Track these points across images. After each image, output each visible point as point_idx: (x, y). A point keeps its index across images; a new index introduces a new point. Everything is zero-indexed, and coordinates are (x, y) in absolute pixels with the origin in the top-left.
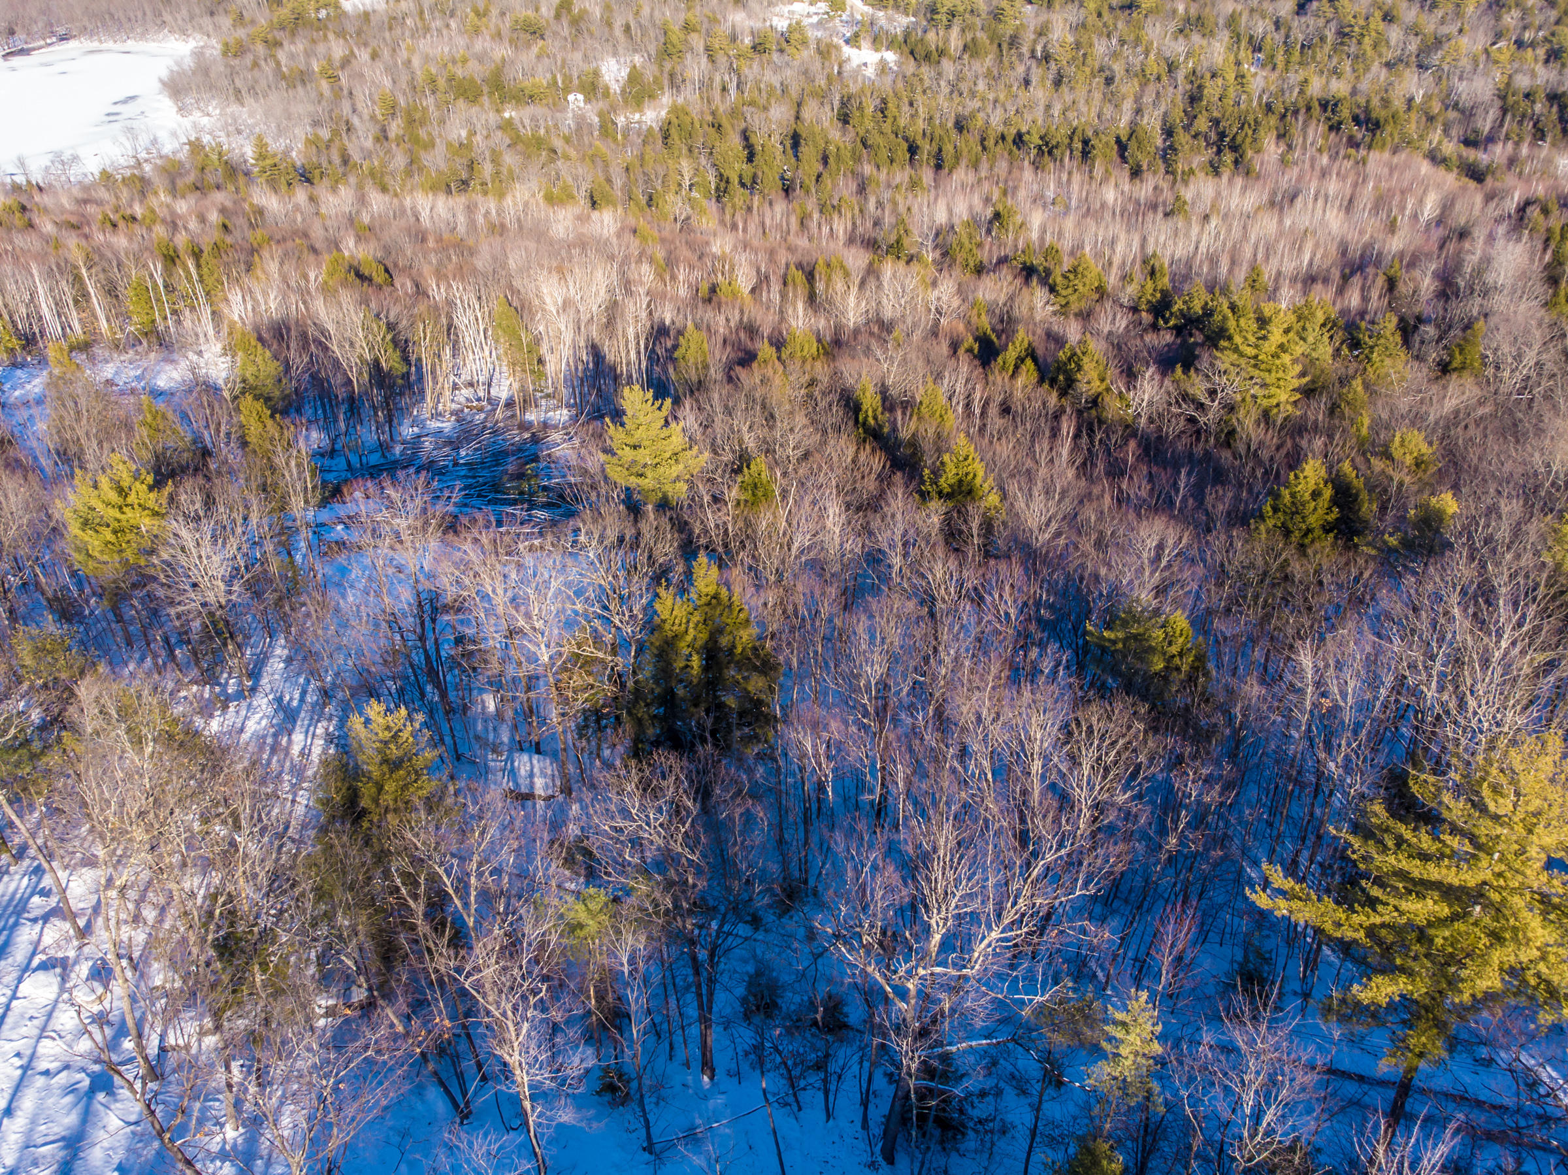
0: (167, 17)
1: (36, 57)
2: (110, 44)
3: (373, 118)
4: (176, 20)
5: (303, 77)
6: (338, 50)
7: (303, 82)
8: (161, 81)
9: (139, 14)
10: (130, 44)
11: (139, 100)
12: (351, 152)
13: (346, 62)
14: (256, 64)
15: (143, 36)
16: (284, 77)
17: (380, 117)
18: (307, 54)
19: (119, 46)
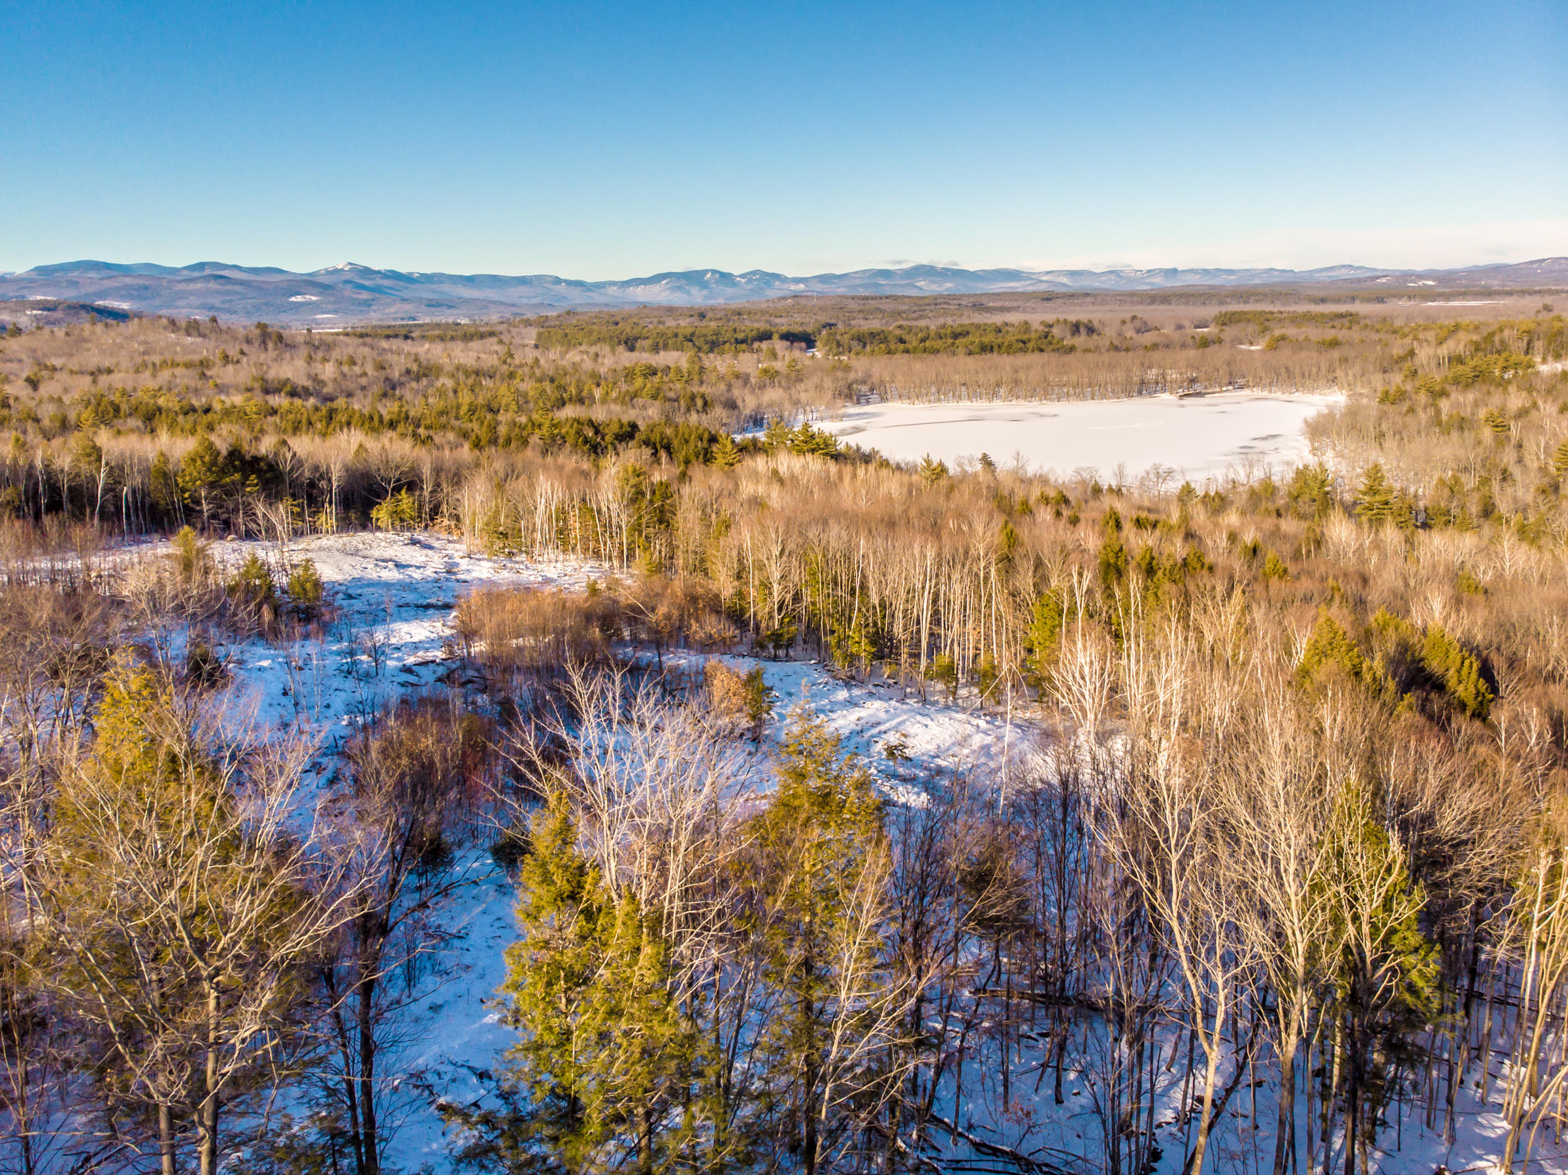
0: (1339, 373)
1: (1208, 399)
2: (1279, 395)
3: (1543, 470)
4: (1347, 375)
5: (1462, 424)
6: (1516, 400)
7: (1462, 429)
8: (1306, 422)
9: (1314, 370)
10: (1297, 396)
11: (1279, 439)
12: (1498, 503)
13: (1522, 413)
14: (1411, 410)
15: (1312, 390)
16: (1440, 424)
17: (1552, 470)
18: (1476, 404)
19: (1286, 396)
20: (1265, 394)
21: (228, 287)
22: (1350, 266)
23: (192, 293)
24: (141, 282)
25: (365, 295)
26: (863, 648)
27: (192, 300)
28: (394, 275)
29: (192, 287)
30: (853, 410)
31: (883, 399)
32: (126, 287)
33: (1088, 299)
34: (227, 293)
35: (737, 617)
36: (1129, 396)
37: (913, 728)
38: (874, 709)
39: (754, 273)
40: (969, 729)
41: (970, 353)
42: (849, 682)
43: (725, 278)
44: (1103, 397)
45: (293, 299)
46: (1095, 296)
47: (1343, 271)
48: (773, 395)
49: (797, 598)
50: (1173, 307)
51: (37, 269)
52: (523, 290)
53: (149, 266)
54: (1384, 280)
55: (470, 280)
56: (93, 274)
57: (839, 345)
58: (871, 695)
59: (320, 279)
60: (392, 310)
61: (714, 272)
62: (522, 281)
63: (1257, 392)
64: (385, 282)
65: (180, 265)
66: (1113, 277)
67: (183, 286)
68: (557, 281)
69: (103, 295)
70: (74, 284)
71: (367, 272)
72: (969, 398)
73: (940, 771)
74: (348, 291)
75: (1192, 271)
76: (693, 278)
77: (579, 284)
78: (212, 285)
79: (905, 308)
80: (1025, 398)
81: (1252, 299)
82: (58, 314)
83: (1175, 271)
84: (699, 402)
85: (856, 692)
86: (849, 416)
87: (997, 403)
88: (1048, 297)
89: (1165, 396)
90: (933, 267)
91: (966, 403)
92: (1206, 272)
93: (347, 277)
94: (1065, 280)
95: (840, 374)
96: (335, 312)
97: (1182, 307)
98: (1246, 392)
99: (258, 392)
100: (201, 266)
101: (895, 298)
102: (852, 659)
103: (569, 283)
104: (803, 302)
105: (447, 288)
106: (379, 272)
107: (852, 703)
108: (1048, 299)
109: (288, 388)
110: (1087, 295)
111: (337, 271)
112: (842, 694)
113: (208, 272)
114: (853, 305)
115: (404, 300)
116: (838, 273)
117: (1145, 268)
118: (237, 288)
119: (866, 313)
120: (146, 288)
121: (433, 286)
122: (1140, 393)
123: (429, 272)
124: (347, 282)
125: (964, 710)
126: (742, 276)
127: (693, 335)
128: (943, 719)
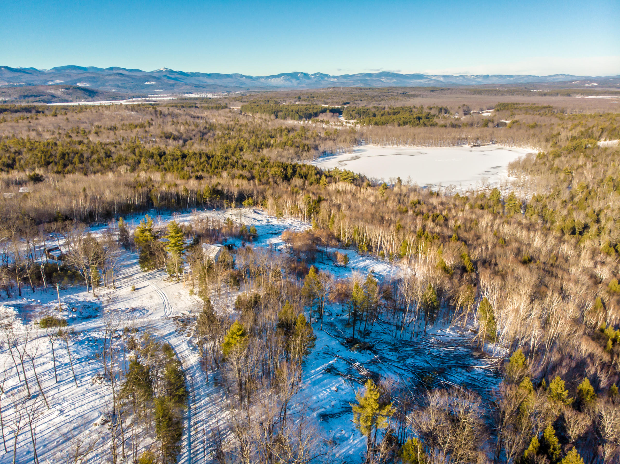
20: (503, 146)
21: (123, 78)
22: (564, 75)
23: (111, 80)
24: (93, 75)
25: (172, 82)
26: (365, 249)
27: (111, 83)
28: (181, 73)
29: (111, 78)
30: (356, 148)
31: (367, 144)
32: (88, 77)
33: (449, 91)
34: (123, 80)
35: (338, 240)
36: (454, 146)
37: (376, 267)
38: (367, 262)
39: (317, 74)
40: (386, 267)
41: (399, 125)
42: (362, 256)
43: (306, 75)
44: (444, 146)
45: (146, 83)
46: (452, 90)
47: (560, 77)
48: (330, 143)
49: (351, 236)
50: (482, 96)
51: (55, 68)
52: (229, 80)
53: (93, 68)
54: (575, 83)
55: (209, 75)
56: (74, 71)
57: (351, 116)
58: (367, 259)
59: (155, 75)
60: (182, 88)
61: (302, 73)
62: (228, 76)
63: (500, 146)
64: (179, 76)
65: (105, 68)
66: (461, 78)
67: (107, 77)
68: (242, 76)
69: (80, 80)
70: (69, 76)
71: (172, 72)
72: (397, 144)
73: (380, 275)
74: (166, 80)
75: (495, 76)
76: (294, 75)
77: (250, 77)
78: (118, 77)
79: (376, 94)
80: (417, 145)
81: (515, 93)
82: (71, 91)
83: (488, 76)
84: (306, 148)
85: (364, 258)
86: (354, 151)
87: (407, 147)
88: (433, 90)
89: (467, 146)
90: (388, 73)
91: (395, 146)
92: (501, 76)
93: (164, 74)
94: (442, 79)
95: (352, 135)
96: (162, 88)
97: (486, 97)
98: (496, 146)
99: (164, 138)
100: (112, 68)
101: (372, 89)
102: (363, 251)
103: (246, 77)
104: (337, 90)
105: (201, 78)
106: (176, 72)
107: (363, 261)
108: (433, 91)
109: (172, 137)
110: (449, 89)
111: (161, 71)
112: (361, 259)
113: (115, 71)
114: (356, 92)
115: (187, 84)
116: (350, 74)
117: (475, 74)
118: (127, 78)
119: (362, 97)
120: (95, 78)
121: (196, 78)
122: (458, 144)
123: (194, 72)
124: (165, 76)
125: (385, 263)
126: (312, 75)
127: (298, 111)
128: (381, 265)
